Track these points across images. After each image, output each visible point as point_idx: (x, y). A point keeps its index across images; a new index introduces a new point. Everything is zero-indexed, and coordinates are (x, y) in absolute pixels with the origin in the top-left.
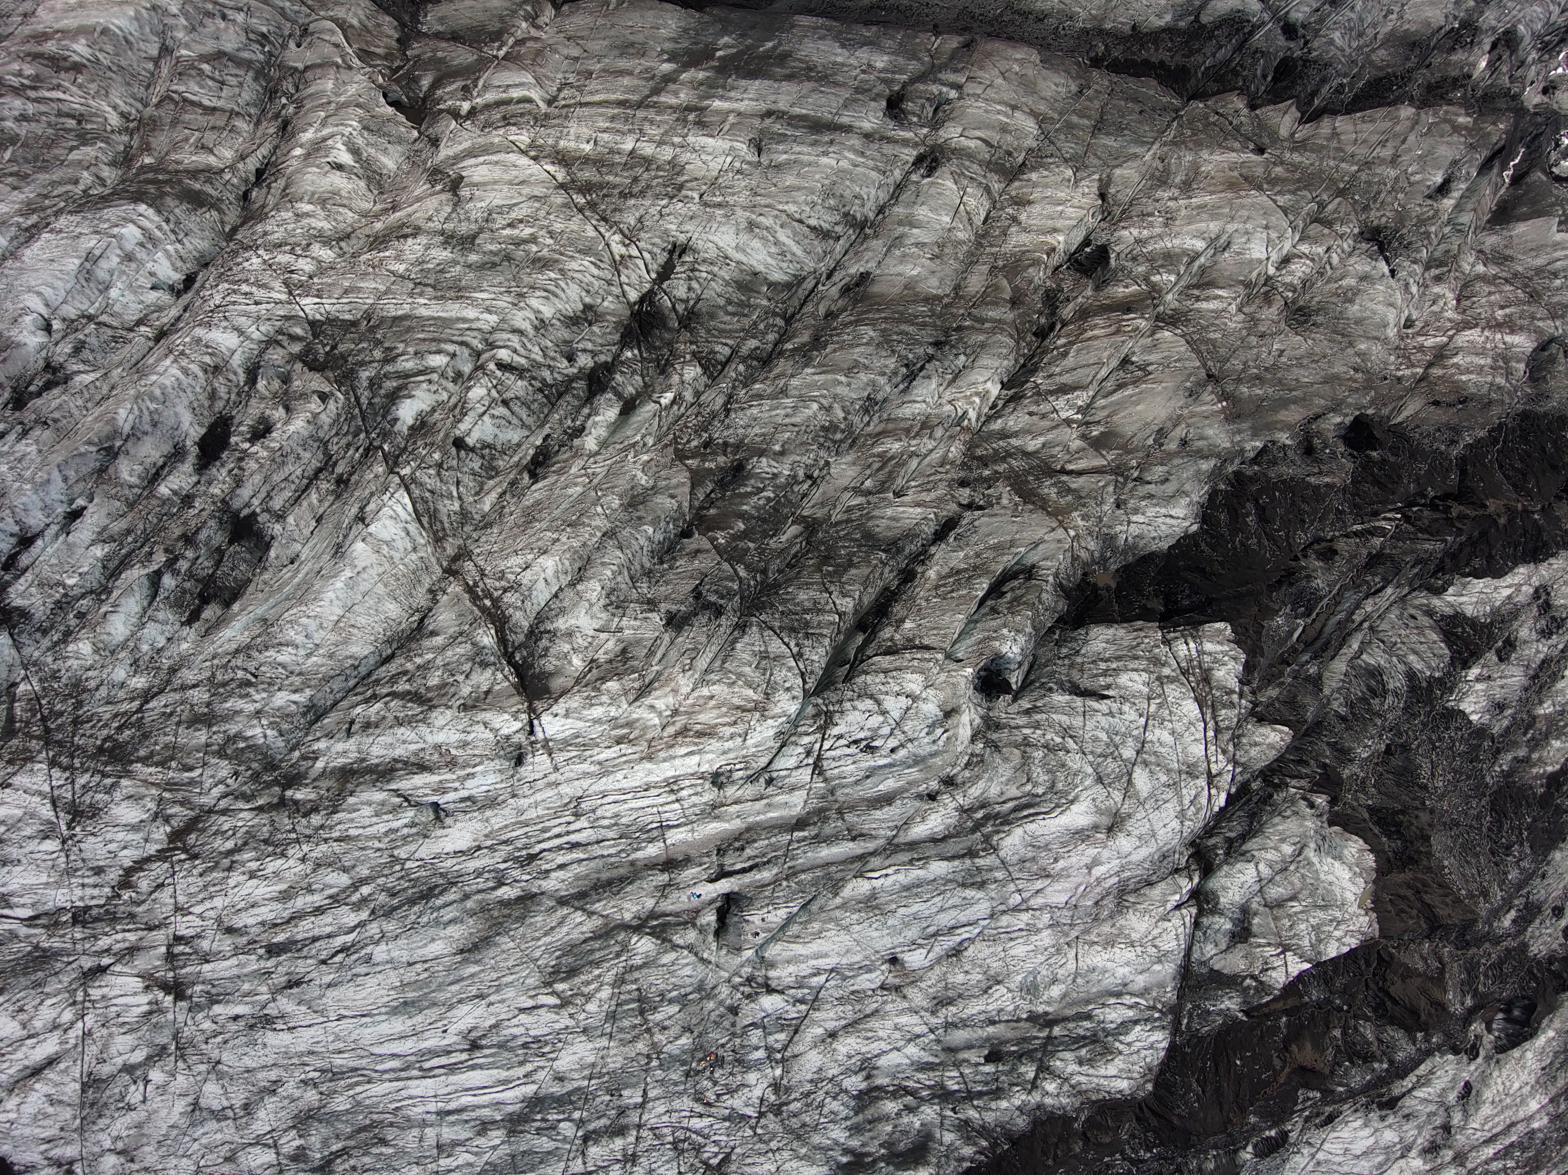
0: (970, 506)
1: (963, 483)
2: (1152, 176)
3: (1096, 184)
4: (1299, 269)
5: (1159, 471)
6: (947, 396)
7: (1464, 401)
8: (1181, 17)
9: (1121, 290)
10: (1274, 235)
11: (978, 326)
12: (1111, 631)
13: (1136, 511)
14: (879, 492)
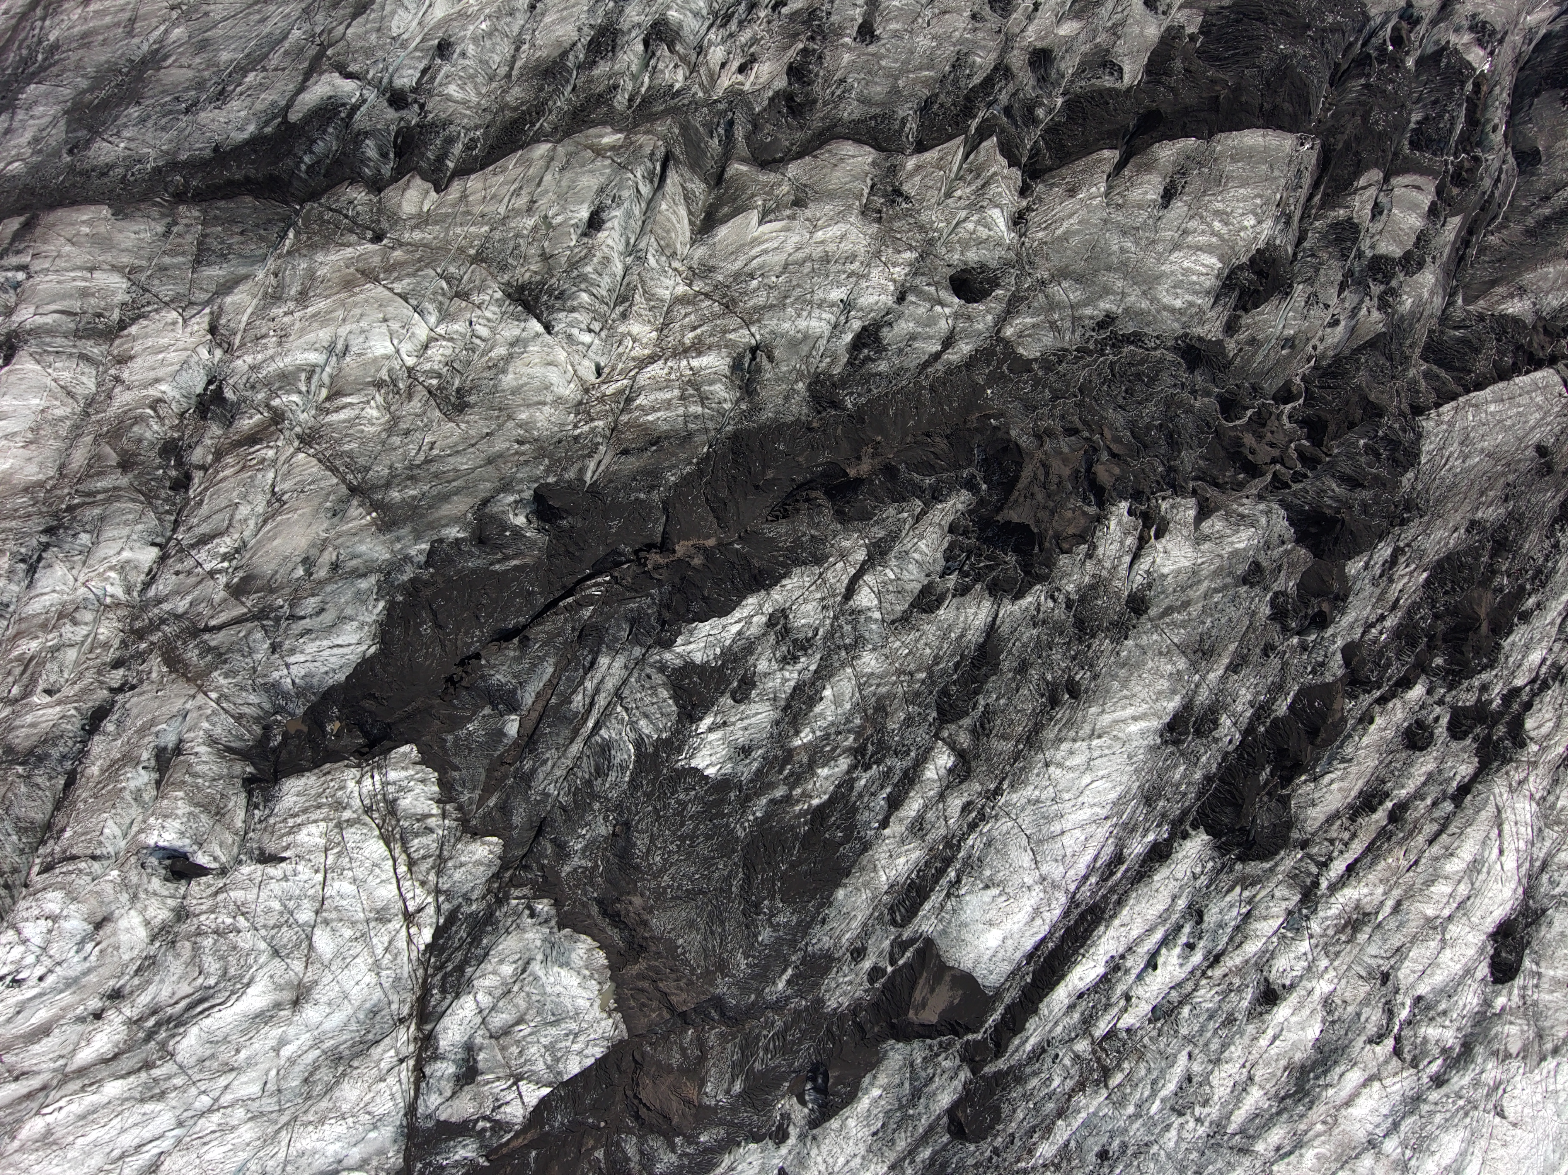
0: (120, 690)
1: (117, 664)
2: (266, 293)
3: (207, 319)
4: (439, 353)
5: (311, 603)
6: (82, 579)
7: (656, 441)
8: (267, 123)
9: (246, 422)
10: (395, 326)
11: (88, 500)
12: (303, 780)
13: (292, 651)
14: (22, 699)
